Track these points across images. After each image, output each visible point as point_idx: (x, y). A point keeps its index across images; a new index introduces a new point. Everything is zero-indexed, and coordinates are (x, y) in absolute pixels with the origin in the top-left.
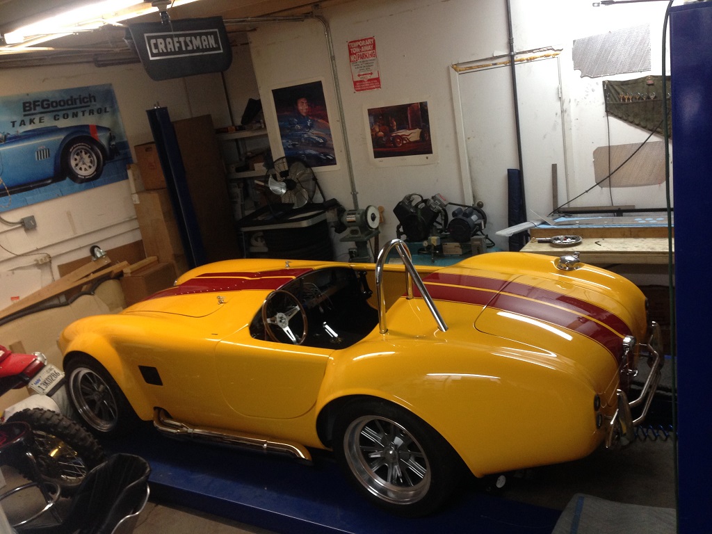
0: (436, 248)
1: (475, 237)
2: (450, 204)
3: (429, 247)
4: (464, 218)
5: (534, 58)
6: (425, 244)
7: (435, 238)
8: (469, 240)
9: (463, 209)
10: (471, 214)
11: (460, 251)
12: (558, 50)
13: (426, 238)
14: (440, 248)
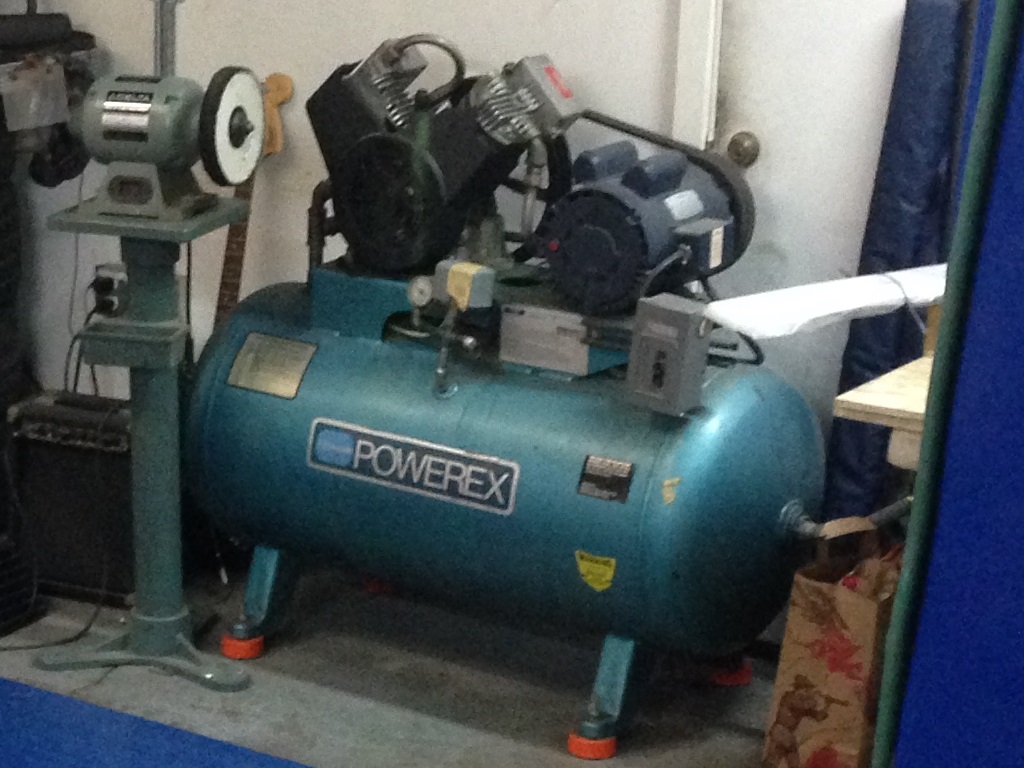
0: (469, 321)
1: (665, 300)
2: (588, 115)
3: (435, 312)
4: (629, 197)
6: (420, 291)
7: (472, 269)
8: (630, 309)
9: (645, 151)
10: (670, 181)
11: (576, 358)
13: (427, 268)
14: (485, 324)
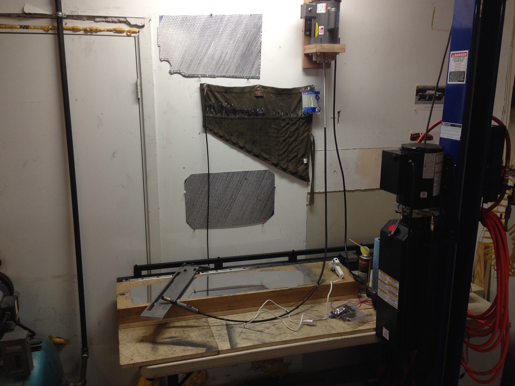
5: (97, 31)
12: (136, 26)
